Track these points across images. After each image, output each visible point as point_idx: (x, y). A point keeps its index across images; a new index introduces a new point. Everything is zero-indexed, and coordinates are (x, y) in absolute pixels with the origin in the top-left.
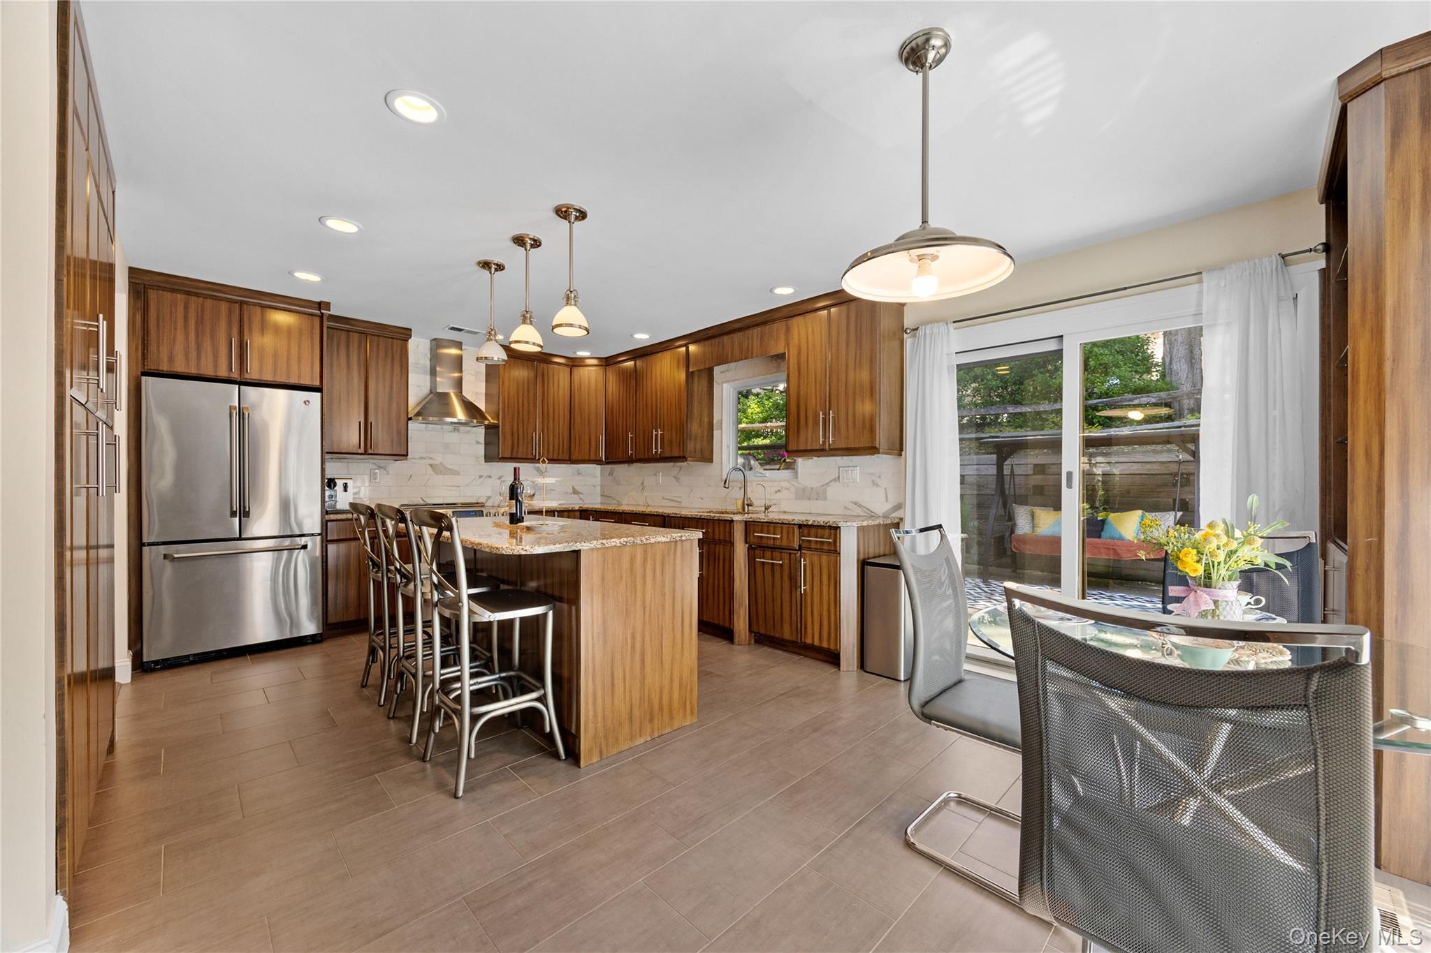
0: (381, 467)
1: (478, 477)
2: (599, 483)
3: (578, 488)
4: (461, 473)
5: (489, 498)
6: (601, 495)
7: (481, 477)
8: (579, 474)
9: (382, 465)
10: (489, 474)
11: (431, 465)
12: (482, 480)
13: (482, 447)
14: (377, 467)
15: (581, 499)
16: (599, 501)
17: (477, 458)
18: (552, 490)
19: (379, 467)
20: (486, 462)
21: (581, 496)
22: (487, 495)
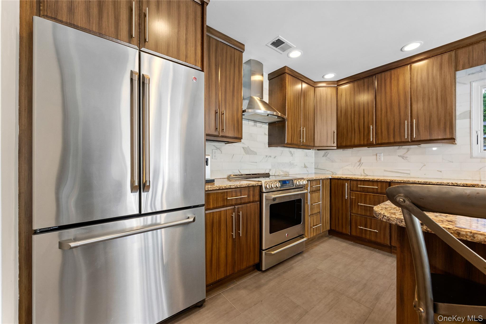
0: (218, 148)
1: (265, 157)
2: (314, 162)
3: (307, 165)
4: (258, 154)
5: (270, 170)
6: (315, 168)
7: (266, 156)
8: (307, 156)
9: (218, 147)
10: (270, 155)
11: (243, 148)
12: (267, 158)
13: (267, 136)
14: (215, 148)
15: (307, 171)
16: (314, 172)
17: (265, 144)
18: (296, 165)
19: (217, 148)
20: (268, 147)
21: (307, 169)
22: (269, 168)
